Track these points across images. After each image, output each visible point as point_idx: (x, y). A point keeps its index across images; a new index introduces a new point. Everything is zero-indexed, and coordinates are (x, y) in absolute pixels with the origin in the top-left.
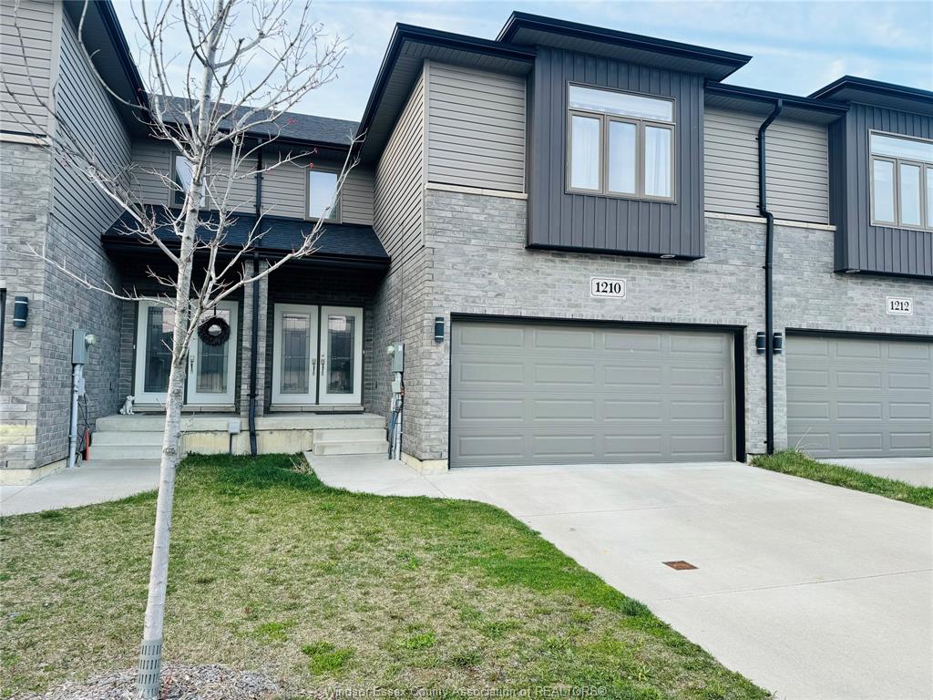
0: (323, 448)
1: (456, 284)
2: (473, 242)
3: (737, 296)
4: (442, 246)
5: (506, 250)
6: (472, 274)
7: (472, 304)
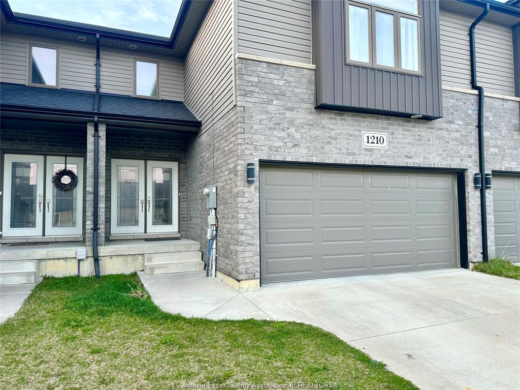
0: (152, 269)
1: (263, 137)
2: (275, 102)
3: (461, 147)
4: (251, 105)
5: (300, 110)
6: (275, 129)
7: (275, 153)
